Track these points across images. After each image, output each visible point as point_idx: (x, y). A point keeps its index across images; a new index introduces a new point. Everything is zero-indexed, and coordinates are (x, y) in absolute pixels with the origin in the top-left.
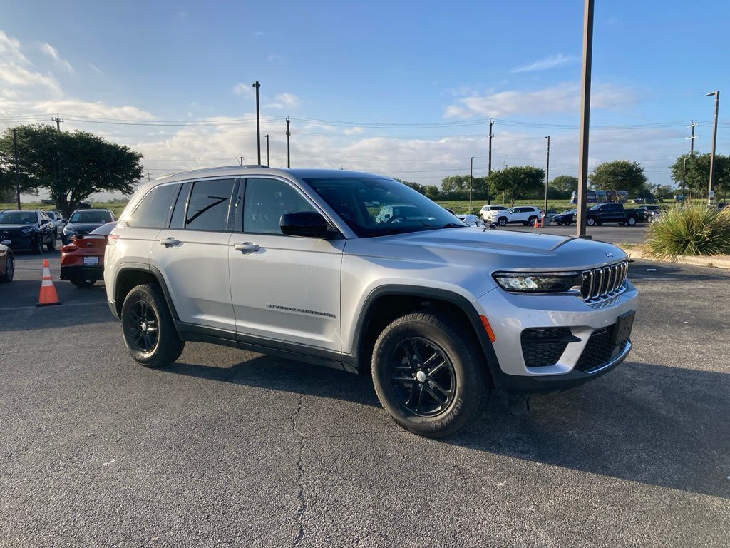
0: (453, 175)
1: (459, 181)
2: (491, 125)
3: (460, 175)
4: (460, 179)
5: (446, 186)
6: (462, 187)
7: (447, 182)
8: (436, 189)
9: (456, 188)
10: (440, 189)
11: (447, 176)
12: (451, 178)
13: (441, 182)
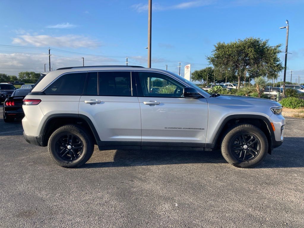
0: (24, 71)
1: (28, 74)
2: (49, 50)
3: (28, 71)
4: (28, 73)
5: (21, 76)
6: (30, 77)
7: (21, 74)
8: (16, 77)
9: (27, 77)
10: (18, 77)
11: (21, 72)
12: (24, 73)
13: (19, 75)
